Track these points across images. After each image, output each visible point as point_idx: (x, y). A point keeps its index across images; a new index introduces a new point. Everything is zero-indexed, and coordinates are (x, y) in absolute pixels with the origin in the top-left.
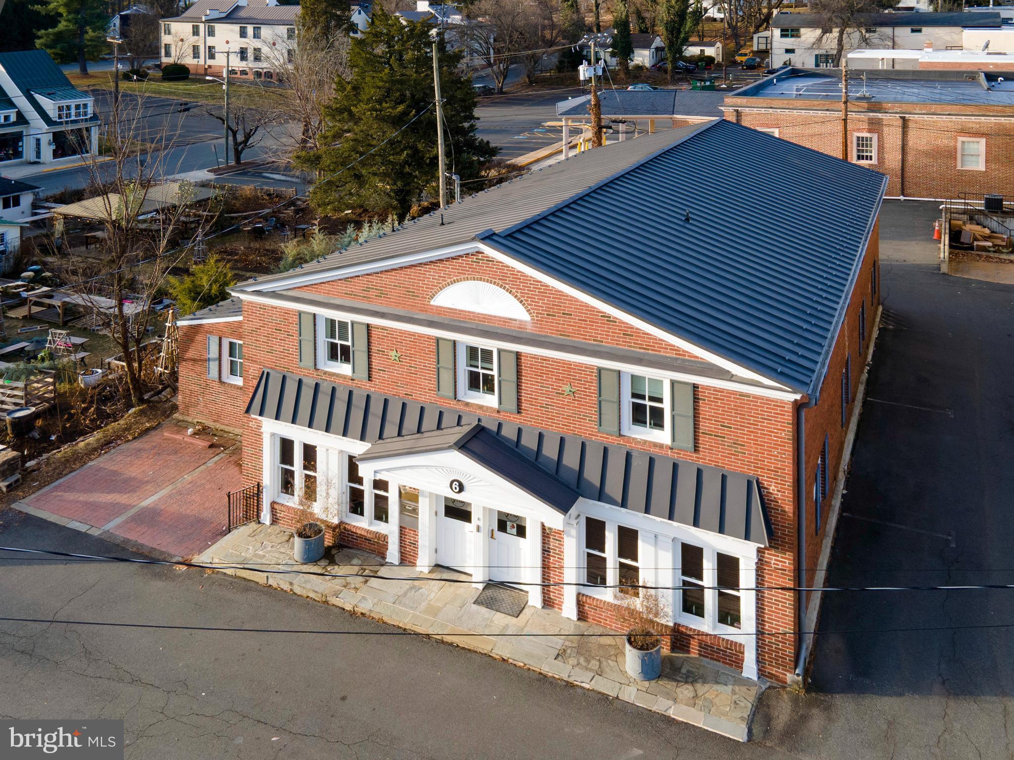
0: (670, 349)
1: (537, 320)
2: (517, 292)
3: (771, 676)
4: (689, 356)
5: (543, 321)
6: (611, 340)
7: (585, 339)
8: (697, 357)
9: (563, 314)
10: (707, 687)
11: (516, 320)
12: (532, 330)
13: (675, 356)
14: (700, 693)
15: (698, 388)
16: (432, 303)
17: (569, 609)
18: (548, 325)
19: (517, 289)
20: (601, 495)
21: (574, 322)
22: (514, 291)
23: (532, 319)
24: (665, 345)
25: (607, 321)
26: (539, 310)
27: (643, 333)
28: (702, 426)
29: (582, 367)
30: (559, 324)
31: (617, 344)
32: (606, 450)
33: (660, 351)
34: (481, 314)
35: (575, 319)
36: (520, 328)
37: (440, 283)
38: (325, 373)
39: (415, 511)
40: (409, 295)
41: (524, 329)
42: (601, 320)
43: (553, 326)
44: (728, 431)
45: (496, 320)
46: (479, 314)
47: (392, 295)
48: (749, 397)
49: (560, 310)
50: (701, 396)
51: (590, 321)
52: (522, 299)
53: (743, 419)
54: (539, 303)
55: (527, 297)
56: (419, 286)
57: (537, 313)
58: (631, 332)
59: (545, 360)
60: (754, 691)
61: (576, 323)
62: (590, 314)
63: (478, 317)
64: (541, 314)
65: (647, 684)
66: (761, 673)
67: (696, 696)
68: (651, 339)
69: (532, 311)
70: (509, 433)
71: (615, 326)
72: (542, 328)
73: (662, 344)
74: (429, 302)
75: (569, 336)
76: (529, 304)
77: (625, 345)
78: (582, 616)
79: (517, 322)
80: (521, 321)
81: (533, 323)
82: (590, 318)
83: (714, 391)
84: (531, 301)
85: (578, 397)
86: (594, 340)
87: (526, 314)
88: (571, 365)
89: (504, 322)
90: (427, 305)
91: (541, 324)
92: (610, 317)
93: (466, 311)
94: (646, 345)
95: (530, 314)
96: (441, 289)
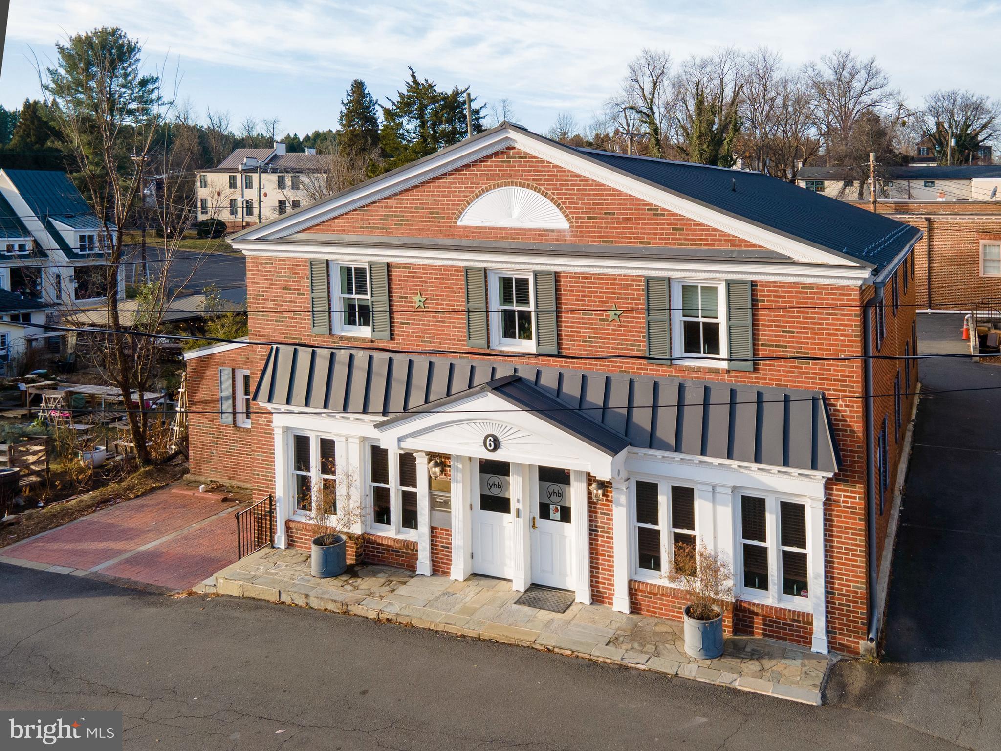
0: (725, 240)
1: (577, 227)
2: (553, 194)
3: (843, 648)
4: (746, 246)
5: (582, 227)
6: (660, 239)
7: (631, 242)
8: (754, 246)
9: (606, 214)
10: (774, 662)
11: (552, 231)
12: (571, 241)
13: (730, 248)
14: (767, 666)
15: (756, 286)
16: (459, 223)
17: (621, 602)
18: (589, 232)
19: (554, 189)
20: (652, 441)
21: (617, 223)
22: (550, 192)
23: (571, 227)
24: (720, 235)
25: (655, 214)
26: (578, 213)
27: (694, 225)
28: (762, 335)
29: (627, 280)
30: (601, 228)
31: (666, 244)
32: (656, 385)
33: (714, 245)
34: (515, 229)
35: (619, 219)
36: (557, 240)
37: (467, 196)
38: (341, 338)
39: (446, 504)
40: (433, 217)
41: (562, 240)
42: (648, 214)
43: (594, 232)
44: (790, 337)
45: (531, 234)
46: (511, 229)
47: (414, 221)
48: (812, 288)
49: (601, 209)
50: (761, 296)
51: (636, 219)
52: (560, 202)
53: (807, 318)
54: (578, 204)
55: (566, 199)
56: (443, 205)
57: (576, 218)
58: (681, 224)
59: (587, 278)
60: (825, 664)
61: (620, 223)
62: (636, 209)
63: (511, 234)
64: (580, 218)
65: (709, 662)
66: (832, 645)
67: (763, 669)
68: (703, 230)
69: (571, 216)
70: (548, 380)
71: (663, 220)
72: (582, 236)
73: (715, 235)
74: (455, 223)
75: (612, 242)
76: (567, 208)
77: (675, 244)
78: (635, 608)
79: (554, 233)
80: (559, 231)
81: (572, 232)
82: (636, 214)
83: (775, 286)
84: (570, 203)
85: (625, 321)
86: (641, 243)
87: (564, 220)
88: (615, 279)
89: (539, 235)
90: (454, 227)
91: (581, 232)
92: (657, 210)
93: (497, 228)
94: (699, 240)
95: (568, 220)
96: (469, 204)
